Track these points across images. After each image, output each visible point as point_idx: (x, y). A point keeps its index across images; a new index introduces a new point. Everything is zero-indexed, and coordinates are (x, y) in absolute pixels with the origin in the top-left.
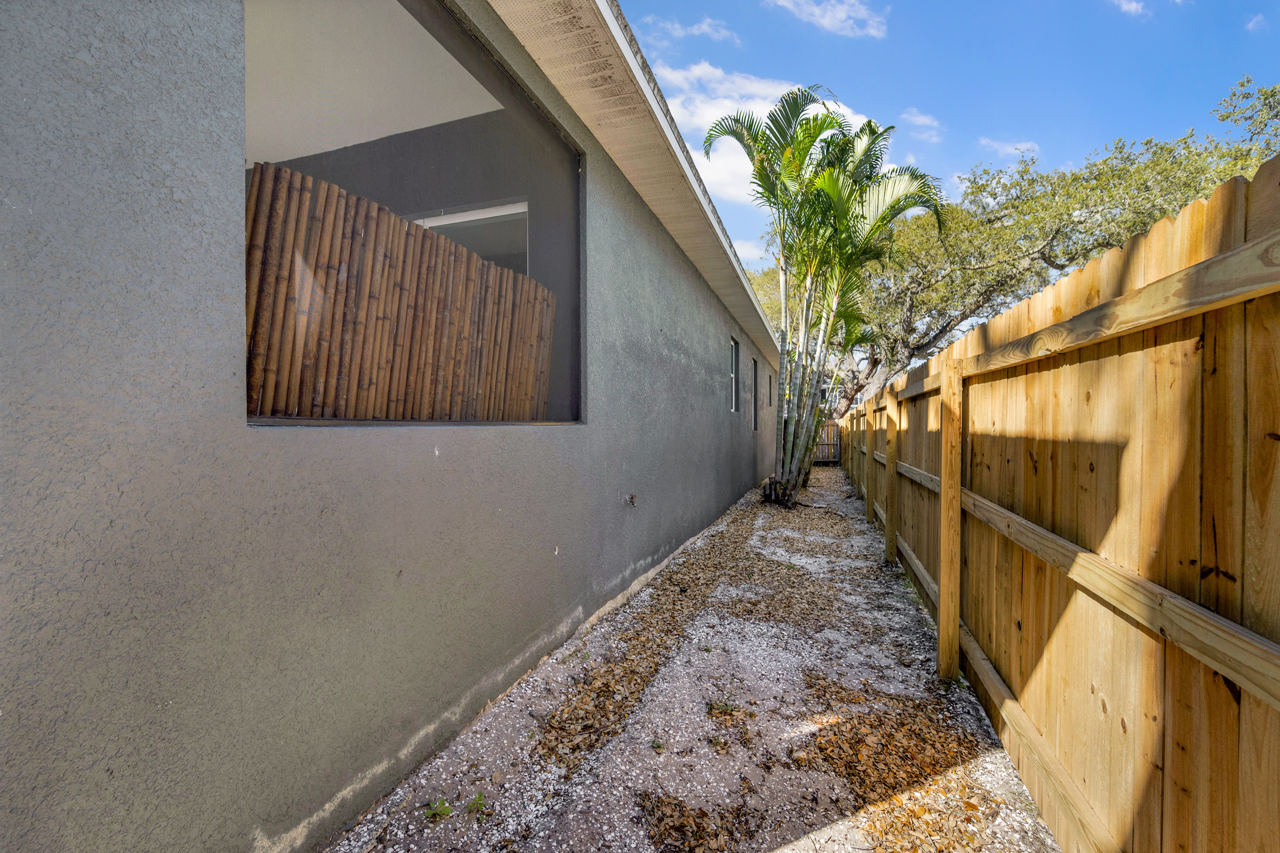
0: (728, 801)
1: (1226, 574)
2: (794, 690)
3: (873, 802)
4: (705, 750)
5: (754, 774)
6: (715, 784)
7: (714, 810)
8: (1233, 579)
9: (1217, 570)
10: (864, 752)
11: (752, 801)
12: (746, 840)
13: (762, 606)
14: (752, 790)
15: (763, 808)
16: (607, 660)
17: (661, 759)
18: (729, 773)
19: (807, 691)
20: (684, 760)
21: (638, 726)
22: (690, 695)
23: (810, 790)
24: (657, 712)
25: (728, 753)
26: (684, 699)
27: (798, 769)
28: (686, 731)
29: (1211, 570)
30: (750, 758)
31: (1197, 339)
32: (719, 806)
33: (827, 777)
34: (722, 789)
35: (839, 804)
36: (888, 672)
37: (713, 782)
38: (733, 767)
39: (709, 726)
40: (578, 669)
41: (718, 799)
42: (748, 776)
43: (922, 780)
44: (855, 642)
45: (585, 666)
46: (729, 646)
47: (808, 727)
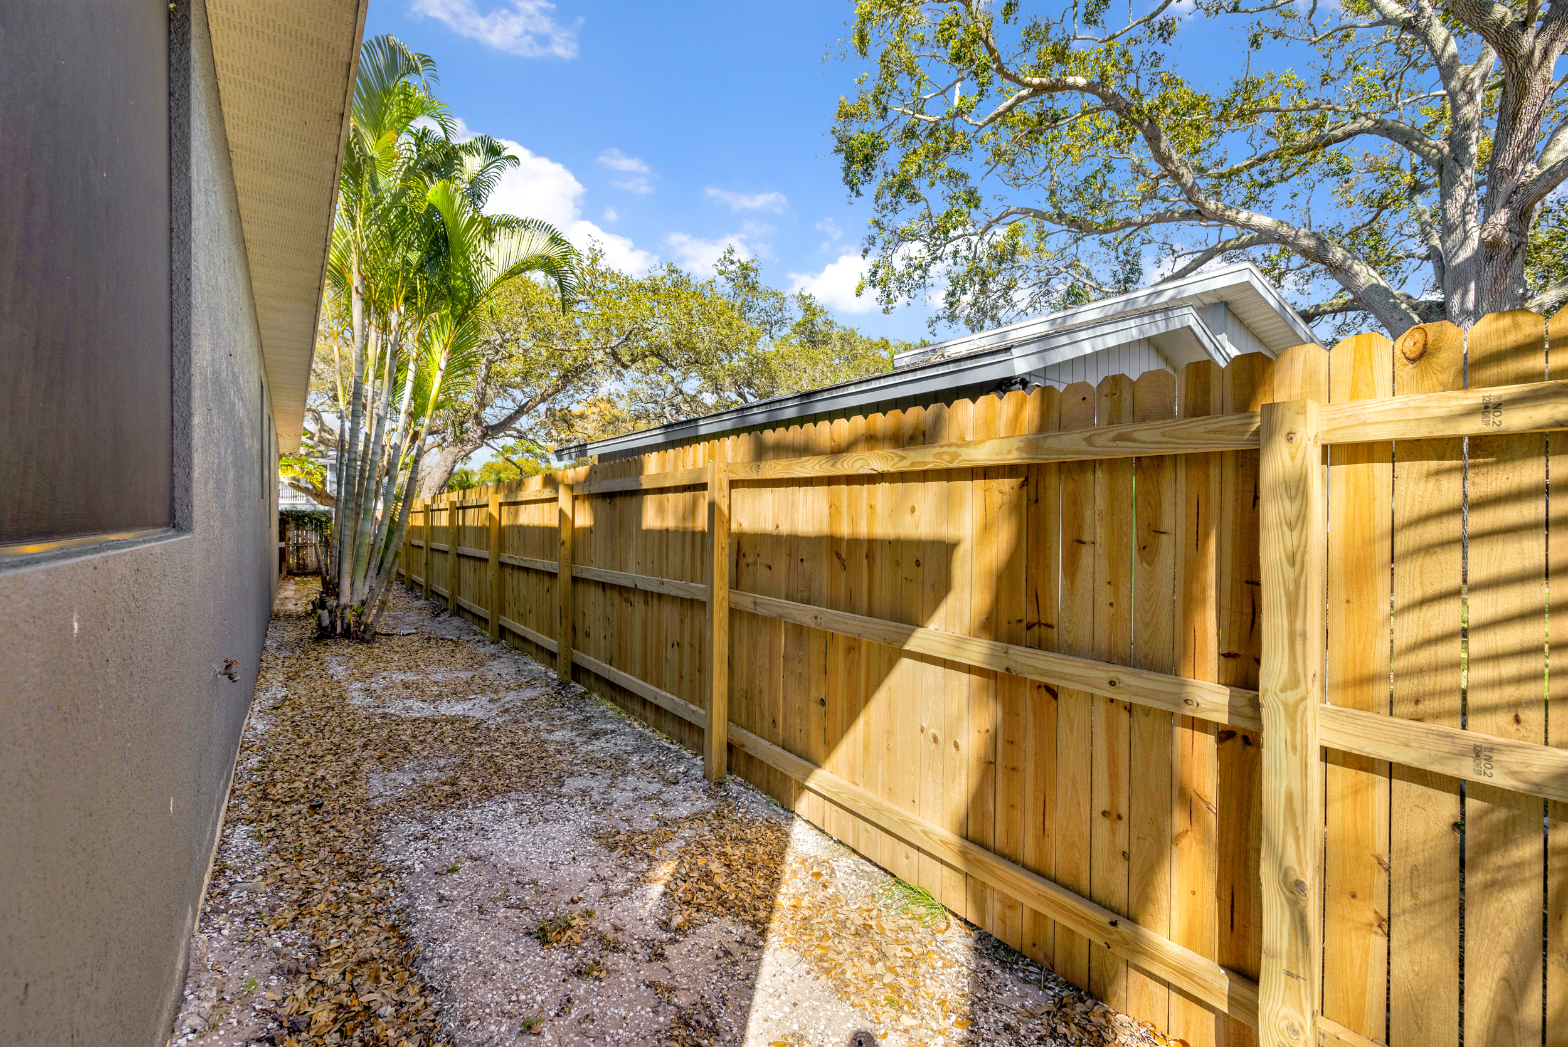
0: (661, 1019)
1: (1046, 625)
2: (600, 860)
3: (769, 919)
4: (582, 988)
5: (653, 972)
6: (631, 1014)
7: (659, 1041)
8: (1051, 627)
9: (1040, 624)
10: (718, 880)
11: (682, 1000)
12: (715, 1040)
13: (464, 781)
14: (671, 990)
15: (697, 998)
16: (293, 973)
17: (548, 1037)
18: (631, 991)
19: (615, 854)
20: (573, 1016)
21: (474, 1024)
22: (494, 937)
23: (715, 947)
24: (478, 987)
25: (608, 972)
26: (494, 947)
27: (686, 936)
28: (539, 983)
29: (1034, 624)
30: (634, 959)
31: (1023, 479)
32: (658, 1031)
33: (714, 925)
34: (643, 1013)
35: (747, 941)
36: (665, 797)
37: (627, 1014)
38: (628, 981)
39: (558, 956)
40: (251, 1022)
41: (650, 1025)
42: (653, 979)
43: (776, 876)
44: (609, 781)
45: (258, 1007)
46: (475, 850)
47: (655, 890)
